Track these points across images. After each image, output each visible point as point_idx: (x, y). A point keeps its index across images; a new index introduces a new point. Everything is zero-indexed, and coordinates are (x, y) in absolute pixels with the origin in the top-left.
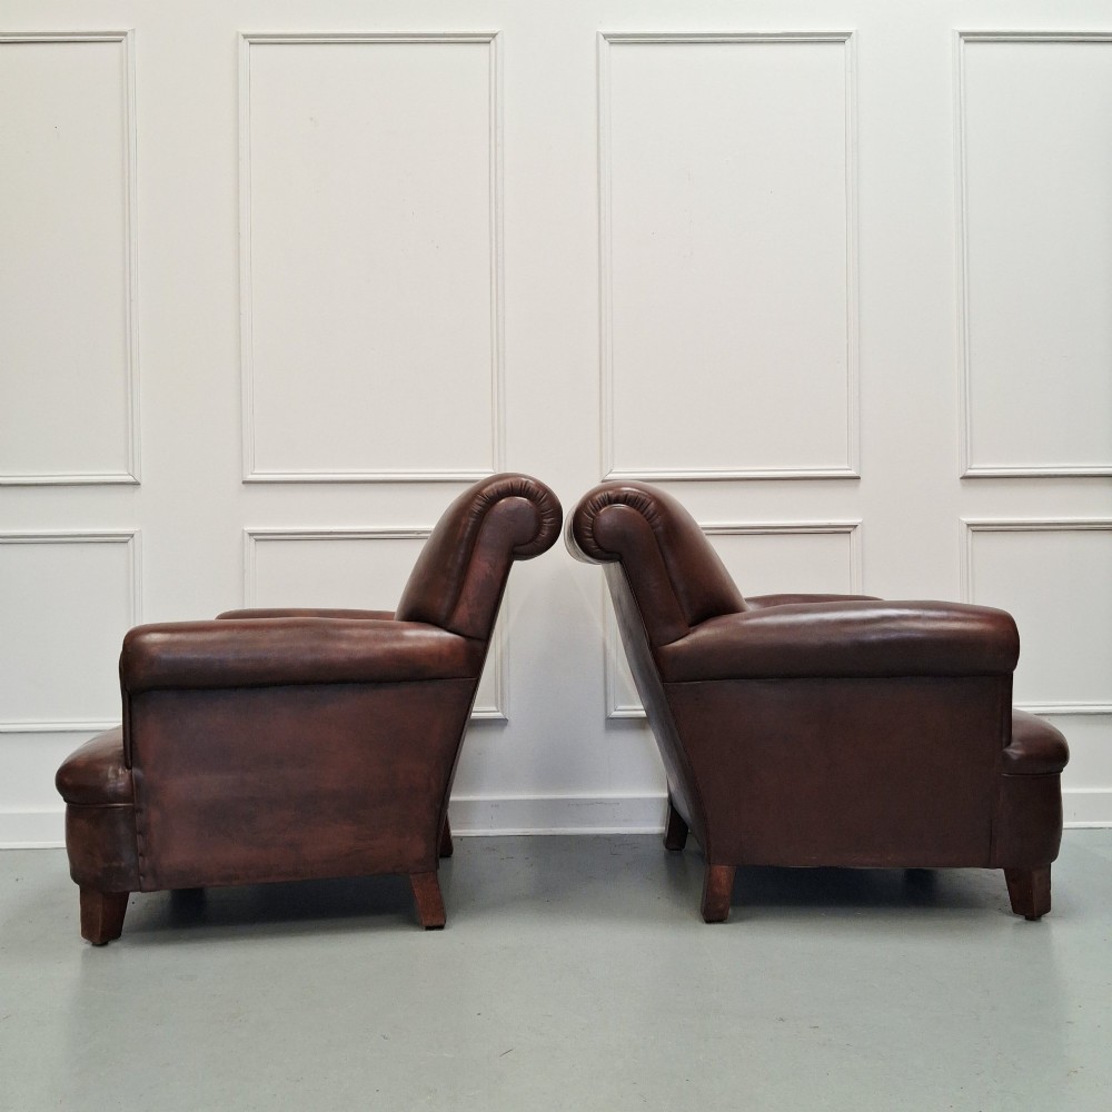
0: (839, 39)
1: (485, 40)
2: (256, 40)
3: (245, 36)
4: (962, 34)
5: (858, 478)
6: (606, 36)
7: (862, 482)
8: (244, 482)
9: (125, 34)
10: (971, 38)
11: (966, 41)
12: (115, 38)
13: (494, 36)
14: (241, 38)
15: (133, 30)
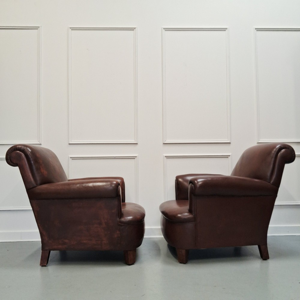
0: (224, 30)
1: (132, 29)
2: (73, 29)
3: (70, 28)
4: (256, 29)
5: (230, 143)
6: (164, 29)
7: (231, 144)
8: (69, 144)
9: (39, 27)
10: (258, 30)
11: (257, 31)
12: (36, 28)
13: (135, 28)
14: (69, 28)
15: (41, 26)
